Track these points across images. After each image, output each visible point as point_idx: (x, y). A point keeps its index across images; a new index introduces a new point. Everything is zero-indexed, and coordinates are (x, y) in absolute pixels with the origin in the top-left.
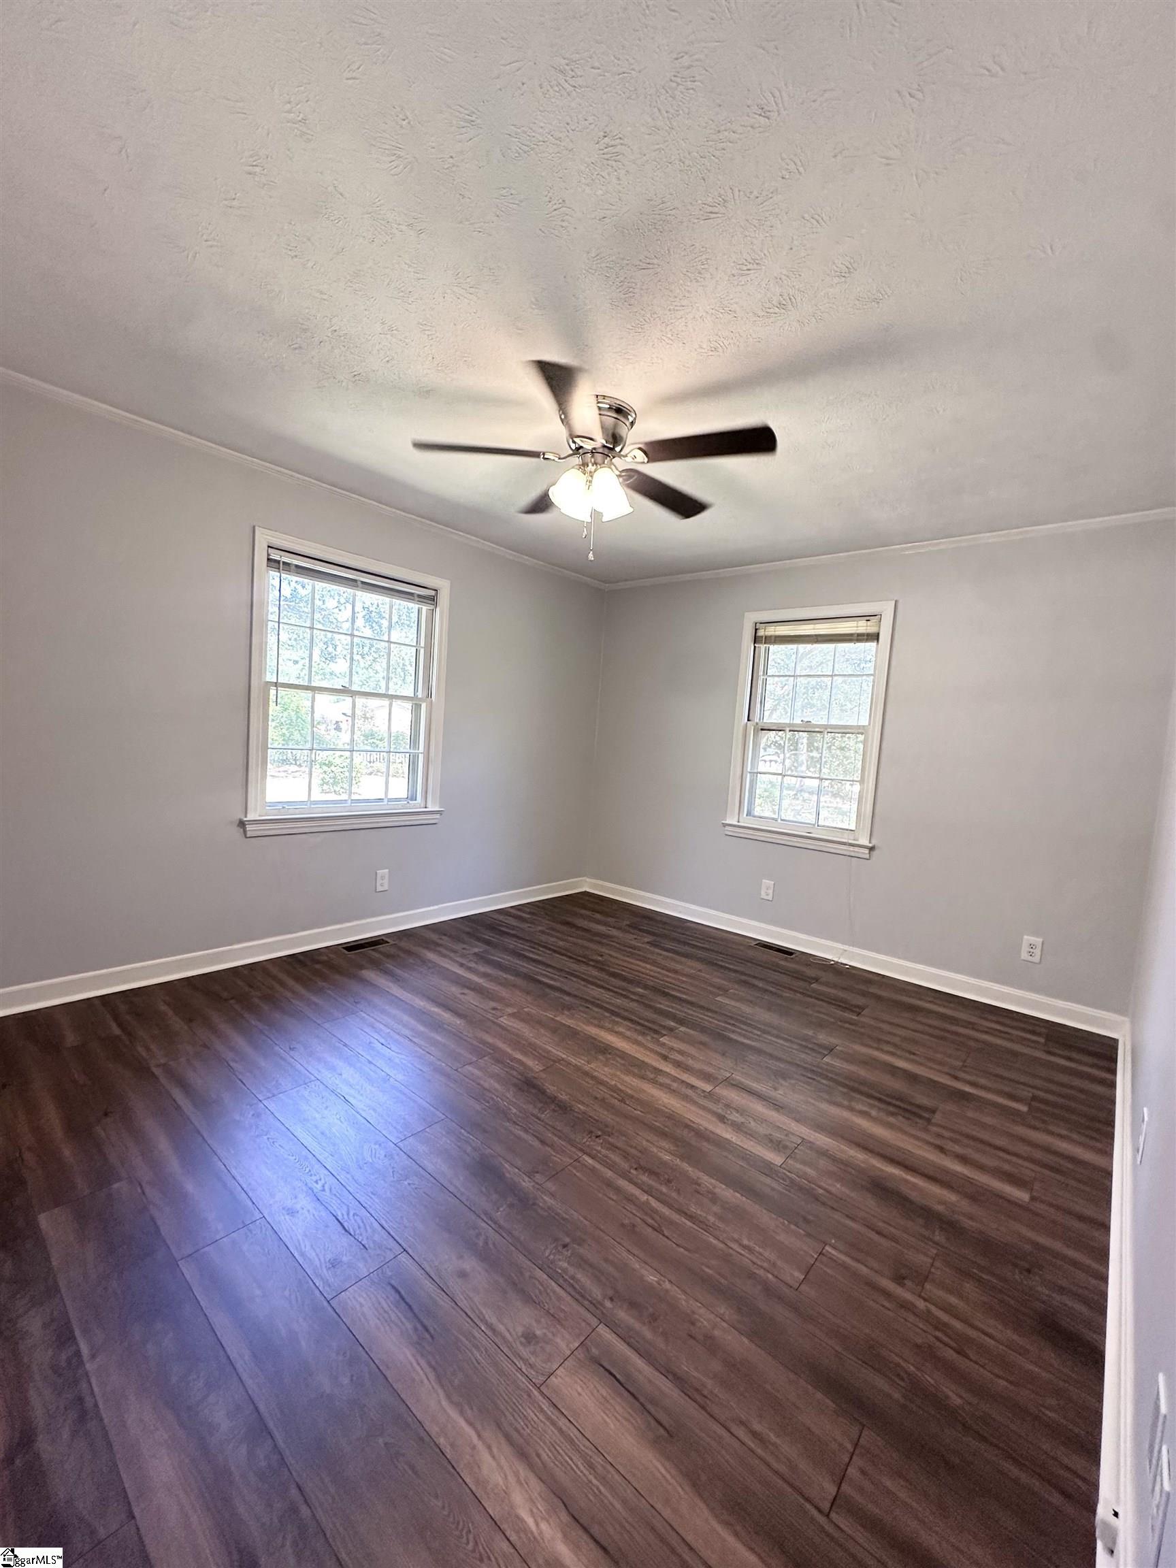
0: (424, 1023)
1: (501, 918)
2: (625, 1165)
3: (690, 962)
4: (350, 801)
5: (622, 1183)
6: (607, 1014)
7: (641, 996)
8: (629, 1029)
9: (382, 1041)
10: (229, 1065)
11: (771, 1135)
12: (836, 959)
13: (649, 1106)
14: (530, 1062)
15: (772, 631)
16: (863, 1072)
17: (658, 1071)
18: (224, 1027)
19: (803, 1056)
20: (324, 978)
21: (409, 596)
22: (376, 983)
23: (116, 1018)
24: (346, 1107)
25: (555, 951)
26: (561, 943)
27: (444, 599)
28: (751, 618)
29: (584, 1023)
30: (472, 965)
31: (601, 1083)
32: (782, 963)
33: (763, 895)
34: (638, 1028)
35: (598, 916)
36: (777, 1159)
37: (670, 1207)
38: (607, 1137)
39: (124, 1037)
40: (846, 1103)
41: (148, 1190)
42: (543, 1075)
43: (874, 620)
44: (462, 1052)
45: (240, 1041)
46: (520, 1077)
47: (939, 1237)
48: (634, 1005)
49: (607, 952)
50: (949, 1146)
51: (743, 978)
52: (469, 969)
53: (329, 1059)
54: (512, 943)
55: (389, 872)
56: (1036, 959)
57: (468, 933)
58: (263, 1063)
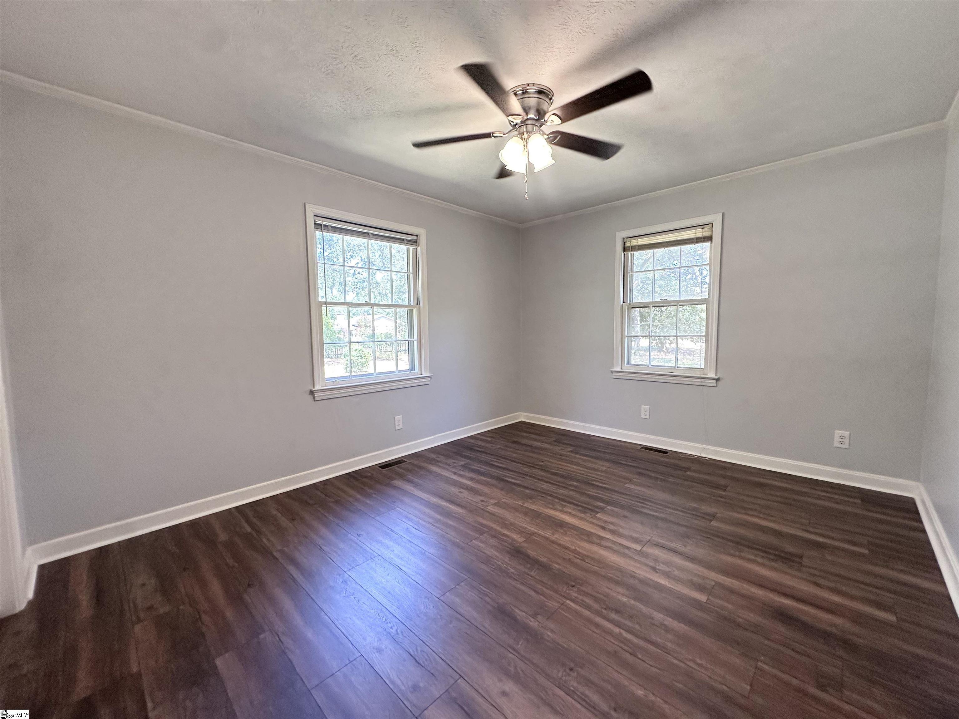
0: (441, 514)
1: (472, 441)
2: (596, 606)
3: (601, 463)
4: (375, 374)
5: (598, 620)
6: (557, 500)
7: (575, 487)
8: (574, 509)
9: (415, 526)
10: (321, 548)
11: (692, 580)
12: (698, 455)
13: (601, 562)
14: (515, 536)
15: (635, 242)
16: (742, 531)
17: (602, 538)
18: (315, 524)
19: (696, 522)
20: (371, 487)
21: (401, 241)
22: (402, 488)
23: (248, 521)
24: (401, 573)
25: (512, 461)
26: (515, 455)
27: (423, 241)
28: (620, 235)
29: (543, 507)
30: (462, 473)
31: (566, 548)
32: (661, 459)
33: (643, 416)
34: (580, 508)
35: (533, 436)
36: (703, 598)
37: (637, 636)
38: (579, 586)
39: (254, 533)
40: (737, 553)
41: (283, 638)
42: (525, 545)
43: (707, 227)
44: (468, 531)
45: (324, 531)
46: (509, 546)
47: (840, 652)
48: (571, 493)
49: (546, 459)
50: (822, 582)
51: (640, 470)
52: (460, 476)
53: (383, 541)
54: (484, 457)
55: (402, 417)
56: (846, 446)
57: (454, 453)
58: (342, 546)
